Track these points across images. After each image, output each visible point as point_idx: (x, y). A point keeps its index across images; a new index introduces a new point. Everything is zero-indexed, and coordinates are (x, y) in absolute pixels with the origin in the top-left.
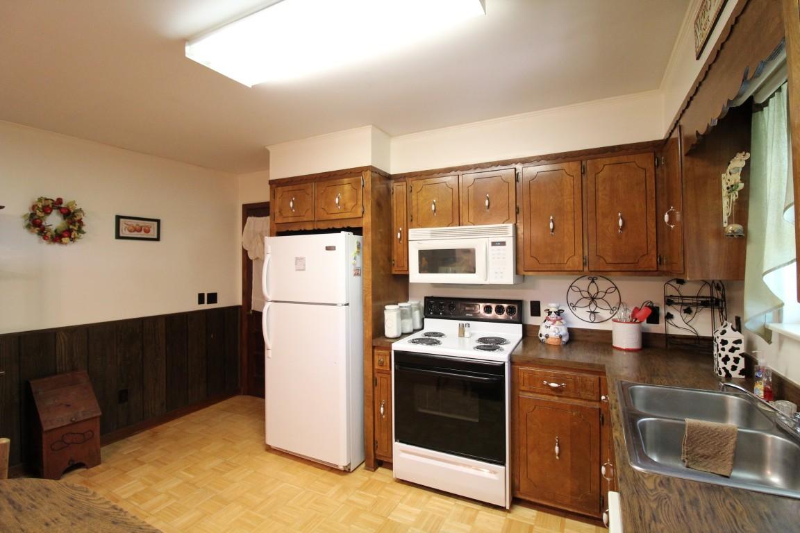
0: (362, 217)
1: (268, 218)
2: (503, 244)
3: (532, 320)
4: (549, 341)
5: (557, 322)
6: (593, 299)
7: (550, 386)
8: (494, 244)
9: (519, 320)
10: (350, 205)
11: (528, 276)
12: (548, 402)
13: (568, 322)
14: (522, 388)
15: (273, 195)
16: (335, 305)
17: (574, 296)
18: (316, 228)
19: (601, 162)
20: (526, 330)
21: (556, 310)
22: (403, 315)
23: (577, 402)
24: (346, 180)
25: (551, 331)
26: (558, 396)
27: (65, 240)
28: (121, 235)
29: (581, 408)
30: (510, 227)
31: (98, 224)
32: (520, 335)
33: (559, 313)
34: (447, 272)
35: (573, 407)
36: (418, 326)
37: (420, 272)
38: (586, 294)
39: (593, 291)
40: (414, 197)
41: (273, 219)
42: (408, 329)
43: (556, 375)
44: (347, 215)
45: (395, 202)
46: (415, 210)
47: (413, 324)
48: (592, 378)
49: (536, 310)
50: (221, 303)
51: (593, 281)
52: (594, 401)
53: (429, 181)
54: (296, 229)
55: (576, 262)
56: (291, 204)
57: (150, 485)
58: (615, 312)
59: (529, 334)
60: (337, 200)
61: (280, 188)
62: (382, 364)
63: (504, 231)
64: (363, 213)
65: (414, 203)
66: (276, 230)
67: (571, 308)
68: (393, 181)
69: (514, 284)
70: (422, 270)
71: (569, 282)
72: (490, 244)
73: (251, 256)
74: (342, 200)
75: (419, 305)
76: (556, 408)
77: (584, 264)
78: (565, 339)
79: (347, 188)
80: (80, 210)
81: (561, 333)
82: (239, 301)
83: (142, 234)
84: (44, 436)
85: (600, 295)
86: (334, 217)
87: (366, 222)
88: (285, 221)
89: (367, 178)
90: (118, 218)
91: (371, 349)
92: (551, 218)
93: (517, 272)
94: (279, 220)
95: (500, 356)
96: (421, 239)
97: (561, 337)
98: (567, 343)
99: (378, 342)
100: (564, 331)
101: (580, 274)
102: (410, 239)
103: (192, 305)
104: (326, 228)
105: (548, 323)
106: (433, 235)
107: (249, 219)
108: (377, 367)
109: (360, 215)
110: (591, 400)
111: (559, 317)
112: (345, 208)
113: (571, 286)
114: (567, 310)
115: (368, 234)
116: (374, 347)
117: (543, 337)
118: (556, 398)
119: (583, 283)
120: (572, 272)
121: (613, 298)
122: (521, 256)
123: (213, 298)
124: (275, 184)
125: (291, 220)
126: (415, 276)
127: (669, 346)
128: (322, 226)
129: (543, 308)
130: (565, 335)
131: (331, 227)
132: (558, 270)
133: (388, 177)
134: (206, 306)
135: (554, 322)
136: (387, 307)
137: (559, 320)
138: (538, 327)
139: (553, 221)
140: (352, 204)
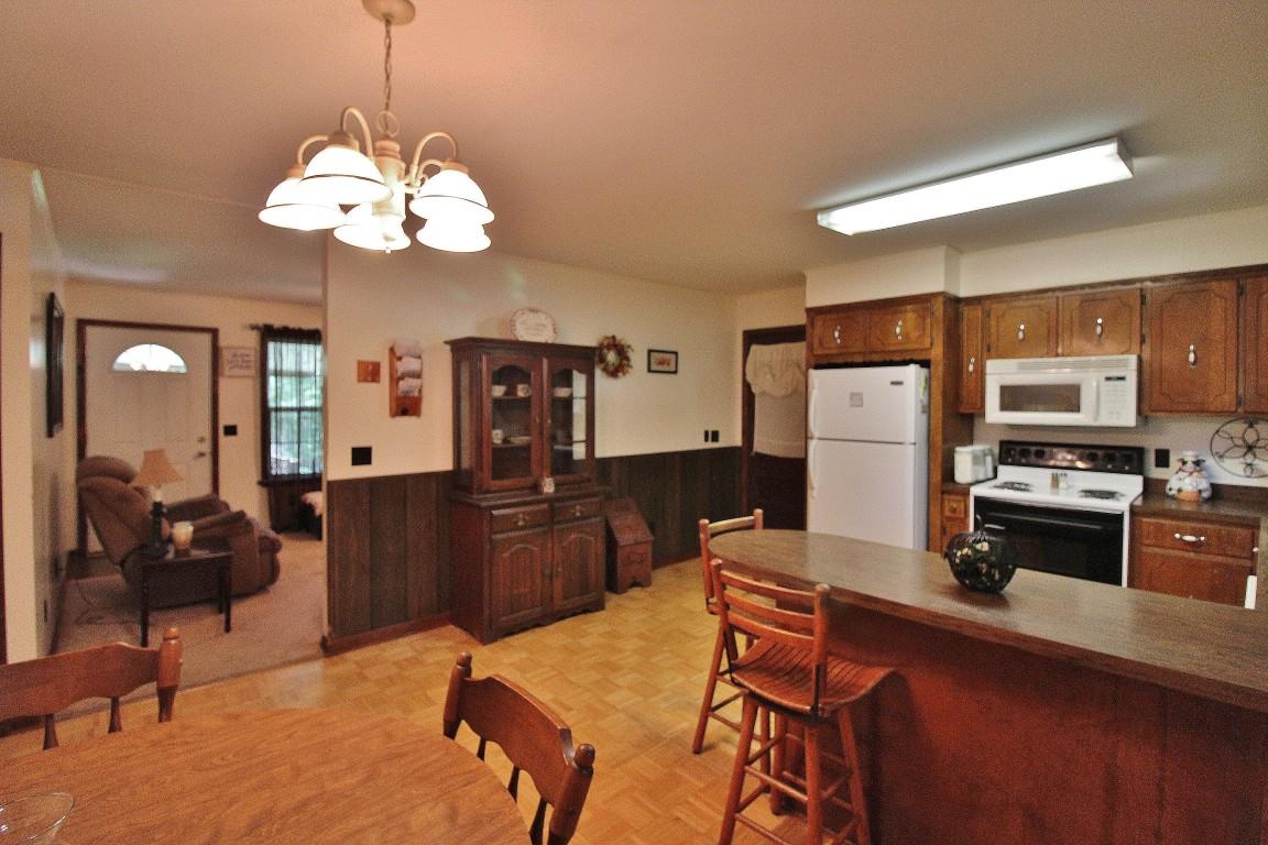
0: (931, 348)
2: (1122, 378)
3: (1156, 473)
4: (1182, 496)
5: (1195, 474)
6: (1250, 448)
7: (1184, 540)
8: (1108, 379)
9: (1138, 469)
10: (914, 334)
11: (1155, 417)
13: (1210, 476)
14: (1146, 541)
15: (812, 323)
17: (1220, 445)
18: (867, 361)
20: (1147, 483)
21: (1194, 459)
22: (977, 460)
24: (909, 307)
25: (1183, 483)
26: (1195, 552)
28: (653, 368)
29: (1226, 566)
30: (1133, 359)
32: (1140, 489)
33: (1197, 463)
34: (1036, 410)
35: (1214, 565)
36: (990, 474)
37: (1000, 410)
38: (1240, 442)
39: (1251, 437)
40: (993, 323)
41: (811, 351)
42: (981, 477)
43: (1192, 528)
44: (910, 346)
45: (966, 329)
46: (994, 338)
48: (1243, 533)
49: (1163, 458)
50: (723, 443)
51: (1251, 426)
52: (1245, 558)
54: (840, 361)
55: (1228, 400)
56: (837, 334)
59: (1152, 489)
60: (898, 330)
61: (820, 317)
62: (954, 511)
63: (1125, 364)
64: (932, 344)
65: (993, 330)
66: (813, 362)
67: (1217, 458)
68: (964, 305)
69: (1136, 427)
70: (1004, 407)
71: (1217, 427)
72: (1103, 379)
73: (755, 391)
74: (902, 328)
75: (992, 449)
76: (1192, 565)
77: (1239, 404)
78: (1206, 495)
79: (911, 316)
81: (1201, 487)
82: (739, 443)
83: (665, 368)
85: (1260, 443)
86: (892, 348)
87: (936, 353)
88: (827, 352)
89: (938, 308)
90: (650, 352)
91: (939, 495)
92: (1193, 348)
93: (1139, 412)
94: (818, 351)
95: (1116, 506)
96: (1000, 373)
97: (1200, 491)
98: (1207, 500)
99: (950, 486)
100: (1204, 485)
101: (1230, 415)
102: (987, 371)
104: (879, 360)
105: (1181, 474)
106: (1022, 368)
107: (755, 348)
109: (927, 345)
111: (1198, 468)
112: (908, 339)
113: (1217, 432)
114: (1210, 462)
115: (936, 368)
116: (944, 492)
117: (1173, 492)
118: (1193, 554)
119: (1237, 428)
120: (1218, 413)
122: (1146, 390)
123: (715, 435)
124: (814, 312)
125: (834, 351)
126: (994, 414)
128: (875, 358)
129: (1173, 459)
130: (1206, 490)
131: (886, 360)
132: (1201, 411)
133: (958, 301)
134: (710, 445)
135: (1191, 473)
136: (958, 449)
137: (1199, 471)
138: (1166, 482)
139: (1194, 352)
140: (917, 334)
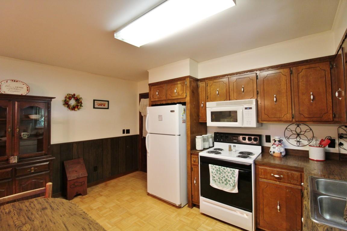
0: (186, 98)
1: (148, 99)
2: (251, 108)
3: (266, 144)
4: (275, 155)
5: (279, 146)
6: (298, 135)
7: (274, 176)
8: (246, 108)
9: (260, 144)
10: (181, 93)
11: (264, 123)
12: (274, 184)
13: (285, 146)
14: (261, 176)
15: (150, 90)
16: (174, 135)
17: (288, 133)
18: (167, 103)
19: (300, 68)
20: (263, 148)
21: (279, 140)
22: (204, 140)
23: (289, 185)
24: (179, 82)
25: (276, 150)
26: (279, 181)
27: (76, 109)
28: (95, 107)
29: (291, 188)
30: (254, 101)
31: (87, 103)
32: (260, 151)
33: (280, 141)
34: (224, 121)
35: (287, 187)
36: (211, 145)
37: (212, 121)
38: (294, 132)
39: (298, 130)
40: (209, 88)
41: (150, 100)
42: (207, 147)
43: (277, 171)
44: (179, 97)
45: (200, 91)
46: (209, 94)
47: (209, 144)
48: (297, 174)
49: (268, 139)
50: (131, 134)
51: (298, 126)
52: (298, 185)
53: (215, 81)
54: (159, 103)
55: (289, 116)
56: (157, 93)
57: (104, 204)
58: (310, 141)
59: (265, 151)
60: (175, 91)
61: (153, 87)
62: (195, 162)
63: (251, 102)
64: (186, 96)
65: (209, 91)
66: (151, 104)
67: (287, 139)
68: (199, 82)
69: (257, 127)
71: (286, 126)
72: (244, 109)
73: (142, 115)
74: (178, 91)
75: (212, 136)
76: (278, 187)
77: (293, 118)
78: (283, 154)
79: (179, 85)
80: (81, 98)
81: (281, 151)
82: (138, 133)
83: (103, 107)
84: (68, 183)
85: (302, 133)
86: (174, 98)
87: (188, 100)
88: (155, 100)
89: (188, 82)
90: (94, 100)
91: (190, 155)
92: (275, 96)
93: (258, 121)
94: (152, 100)
95: (249, 161)
96: (212, 107)
97: (281, 153)
98: (284, 156)
99: (193, 152)
100: (282, 150)
101: (291, 122)
102: (207, 107)
103: (120, 134)
104: (171, 103)
105: (274, 146)
106: (217, 105)
107: (142, 100)
108: (192, 163)
109: (185, 97)
110: (297, 185)
111: (280, 143)
112: (179, 94)
113: (286, 128)
114: (284, 140)
115: (188, 105)
116: (191, 154)
117: (272, 153)
118: (278, 182)
119: (293, 127)
120: (286, 122)
121: (309, 135)
122: (260, 114)
123: (128, 131)
124: (151, 85)
125: (157, 100)
126: (209, 123)
127: (341, 160)
128: (169, 102)
129: (272, 139)
130: (284, 152)
131: (173, 102)
132: (280, 121)
133: (197, 80)
134: (125, 135)
135: (278, 145)
136: (197, 137)
137: (280, 145)
138: (269, 148)
139: (276, 97)
140: (182, 92)
